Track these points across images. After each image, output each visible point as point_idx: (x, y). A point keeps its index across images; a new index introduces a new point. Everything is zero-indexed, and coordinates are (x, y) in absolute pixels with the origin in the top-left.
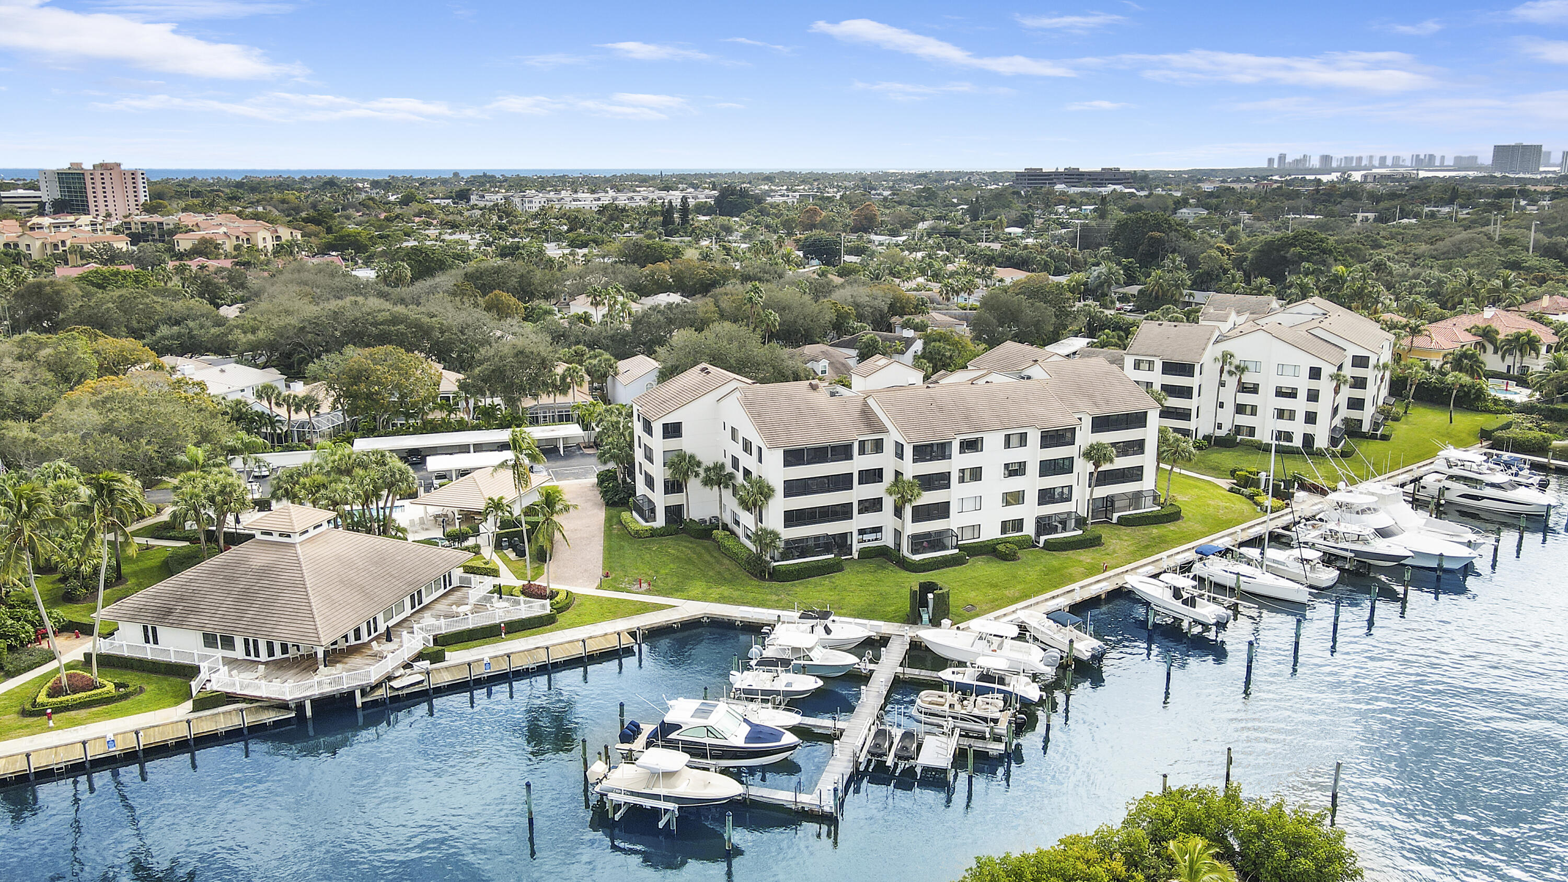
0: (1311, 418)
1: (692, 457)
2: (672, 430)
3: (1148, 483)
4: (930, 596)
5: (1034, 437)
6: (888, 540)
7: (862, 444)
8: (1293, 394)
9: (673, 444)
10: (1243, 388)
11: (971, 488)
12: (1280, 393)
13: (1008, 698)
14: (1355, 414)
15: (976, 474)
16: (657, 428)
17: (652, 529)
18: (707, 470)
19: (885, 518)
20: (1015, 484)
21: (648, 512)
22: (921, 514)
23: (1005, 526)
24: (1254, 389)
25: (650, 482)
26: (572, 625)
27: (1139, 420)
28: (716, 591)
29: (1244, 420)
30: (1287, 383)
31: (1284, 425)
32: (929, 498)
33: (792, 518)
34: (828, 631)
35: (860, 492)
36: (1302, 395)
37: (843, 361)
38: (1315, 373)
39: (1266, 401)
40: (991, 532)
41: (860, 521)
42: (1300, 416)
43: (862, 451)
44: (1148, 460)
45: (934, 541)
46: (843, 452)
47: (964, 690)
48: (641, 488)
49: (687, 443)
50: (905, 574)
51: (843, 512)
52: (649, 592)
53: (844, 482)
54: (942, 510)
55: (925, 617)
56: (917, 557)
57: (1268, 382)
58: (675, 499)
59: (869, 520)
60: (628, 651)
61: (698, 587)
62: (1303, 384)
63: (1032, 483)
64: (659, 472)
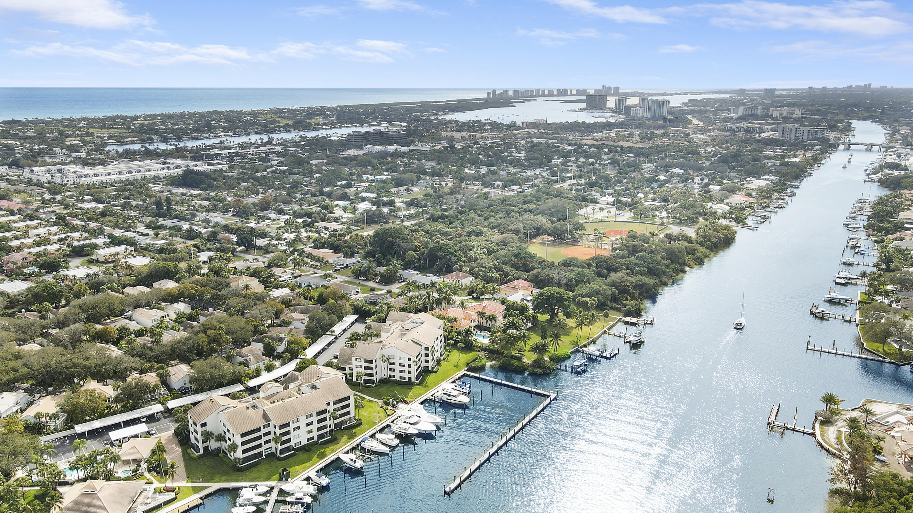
0: (410, 372)
1: (211, 432)
2: (203, 425)
3: (352, 415)
4: (285, 473)
5: (315, 414)
6: (274, 450)
7: (264, 426)
8: (404, 366)
9: (204, 429)
10: (390, 363)
11: (297, 432)
12: (400, 365)
13: (302, 503)
14: (427, 365)
15: (298, 428)
16: (199, 425)
17: (200, 455)
18: (216, 436)
19: (272, 444)
20: (310, 428)
21: (197, 450)
22: (283, 443)
23: (308, 440)
24: (393, 364)
25: (196, 439)
26: (182, 499)
27: (348, 398)
28: (224, 478)
29: (392, 373)
30: (402, 362)
31: (402, 375)
32: (284, 438)
33: (244, 452)
34: (257, 489)
35: (265, 439)
36: (407, 366)
37: (257, 352)
38: (410, 359)
39: (397, 368)
40: (304, 442)
41: (265, 447)
42: (407, 372)
43: (264, 428)
44: (352, 409)
45: (288, 449)
46: (259, 430)
47: (292, 503)
48: (193, 440)
49: (208, 428)
50: (279, 462)
51: (260, 446)
52: (203, 482)
53: (259, 438)
54: (289, 440)
55: (284, 479)
56: (282, 456)
57: (397, 362)
58: (205, 445)
59: (268, 446)
60: (201, 504)
61: (217, 477)
62: (407, 363)
63: (315, 426)
64: (200, 437)
